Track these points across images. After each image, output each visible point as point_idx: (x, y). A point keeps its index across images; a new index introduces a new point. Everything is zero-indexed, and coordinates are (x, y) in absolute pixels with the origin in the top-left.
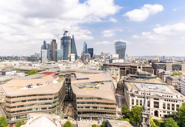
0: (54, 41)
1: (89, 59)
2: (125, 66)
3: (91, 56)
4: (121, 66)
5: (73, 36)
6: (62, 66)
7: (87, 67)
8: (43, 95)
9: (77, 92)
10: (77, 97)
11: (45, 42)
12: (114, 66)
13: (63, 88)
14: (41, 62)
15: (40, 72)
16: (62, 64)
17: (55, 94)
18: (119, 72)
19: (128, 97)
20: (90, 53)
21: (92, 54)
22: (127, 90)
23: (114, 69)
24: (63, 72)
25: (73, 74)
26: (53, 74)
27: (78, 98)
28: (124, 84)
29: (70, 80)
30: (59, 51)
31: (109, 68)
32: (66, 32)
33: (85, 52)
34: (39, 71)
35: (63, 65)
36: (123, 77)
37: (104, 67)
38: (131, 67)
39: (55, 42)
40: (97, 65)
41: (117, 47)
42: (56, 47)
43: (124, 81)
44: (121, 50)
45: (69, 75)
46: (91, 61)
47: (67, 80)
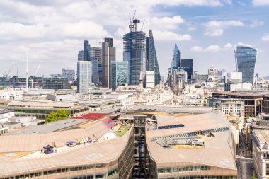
0: (109, 41)
1: (184, 83)
2: (253, 97)
3: (189, 77)
4: (246, 97)
5: (150, 31)
6: (125, 99)
7: (179, 101)
8: (80, 168)
9: (159, 155)
10: (158, 166)
11: (86, 43)
12: (233, 97)
13: (129, 150)
14: (78, 91)
15: (75, 115)
16: (127, 95)
17: (111, 164)
18: (242, 108)
19: (259, 160)
20: (186, 70)
21: (190, 72)
22: (258, 145)
23: (234, 102)
24: (128, 113)
25: (149, 116)
26: (106, 118)
27: (161, 171)
28: (251, 133)
29: (143, 130)
30: (121, 64)
31: (223, 101)
32: (136, 21)
33: (177, 68)
34: (72, 112)
35: (129, 96)
36: (250, 120)
37: (215, 100)
38: (264, 98)
39: (111, 44)
40: (200, 95)
41: (239, 58)
42: (113, 56)
43: (252, 128)
44: (246, 64)
45: (141, 120)
46: (187, 86)
47: (136, 130)
